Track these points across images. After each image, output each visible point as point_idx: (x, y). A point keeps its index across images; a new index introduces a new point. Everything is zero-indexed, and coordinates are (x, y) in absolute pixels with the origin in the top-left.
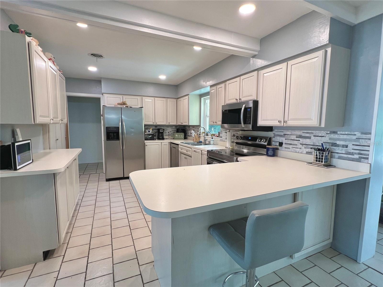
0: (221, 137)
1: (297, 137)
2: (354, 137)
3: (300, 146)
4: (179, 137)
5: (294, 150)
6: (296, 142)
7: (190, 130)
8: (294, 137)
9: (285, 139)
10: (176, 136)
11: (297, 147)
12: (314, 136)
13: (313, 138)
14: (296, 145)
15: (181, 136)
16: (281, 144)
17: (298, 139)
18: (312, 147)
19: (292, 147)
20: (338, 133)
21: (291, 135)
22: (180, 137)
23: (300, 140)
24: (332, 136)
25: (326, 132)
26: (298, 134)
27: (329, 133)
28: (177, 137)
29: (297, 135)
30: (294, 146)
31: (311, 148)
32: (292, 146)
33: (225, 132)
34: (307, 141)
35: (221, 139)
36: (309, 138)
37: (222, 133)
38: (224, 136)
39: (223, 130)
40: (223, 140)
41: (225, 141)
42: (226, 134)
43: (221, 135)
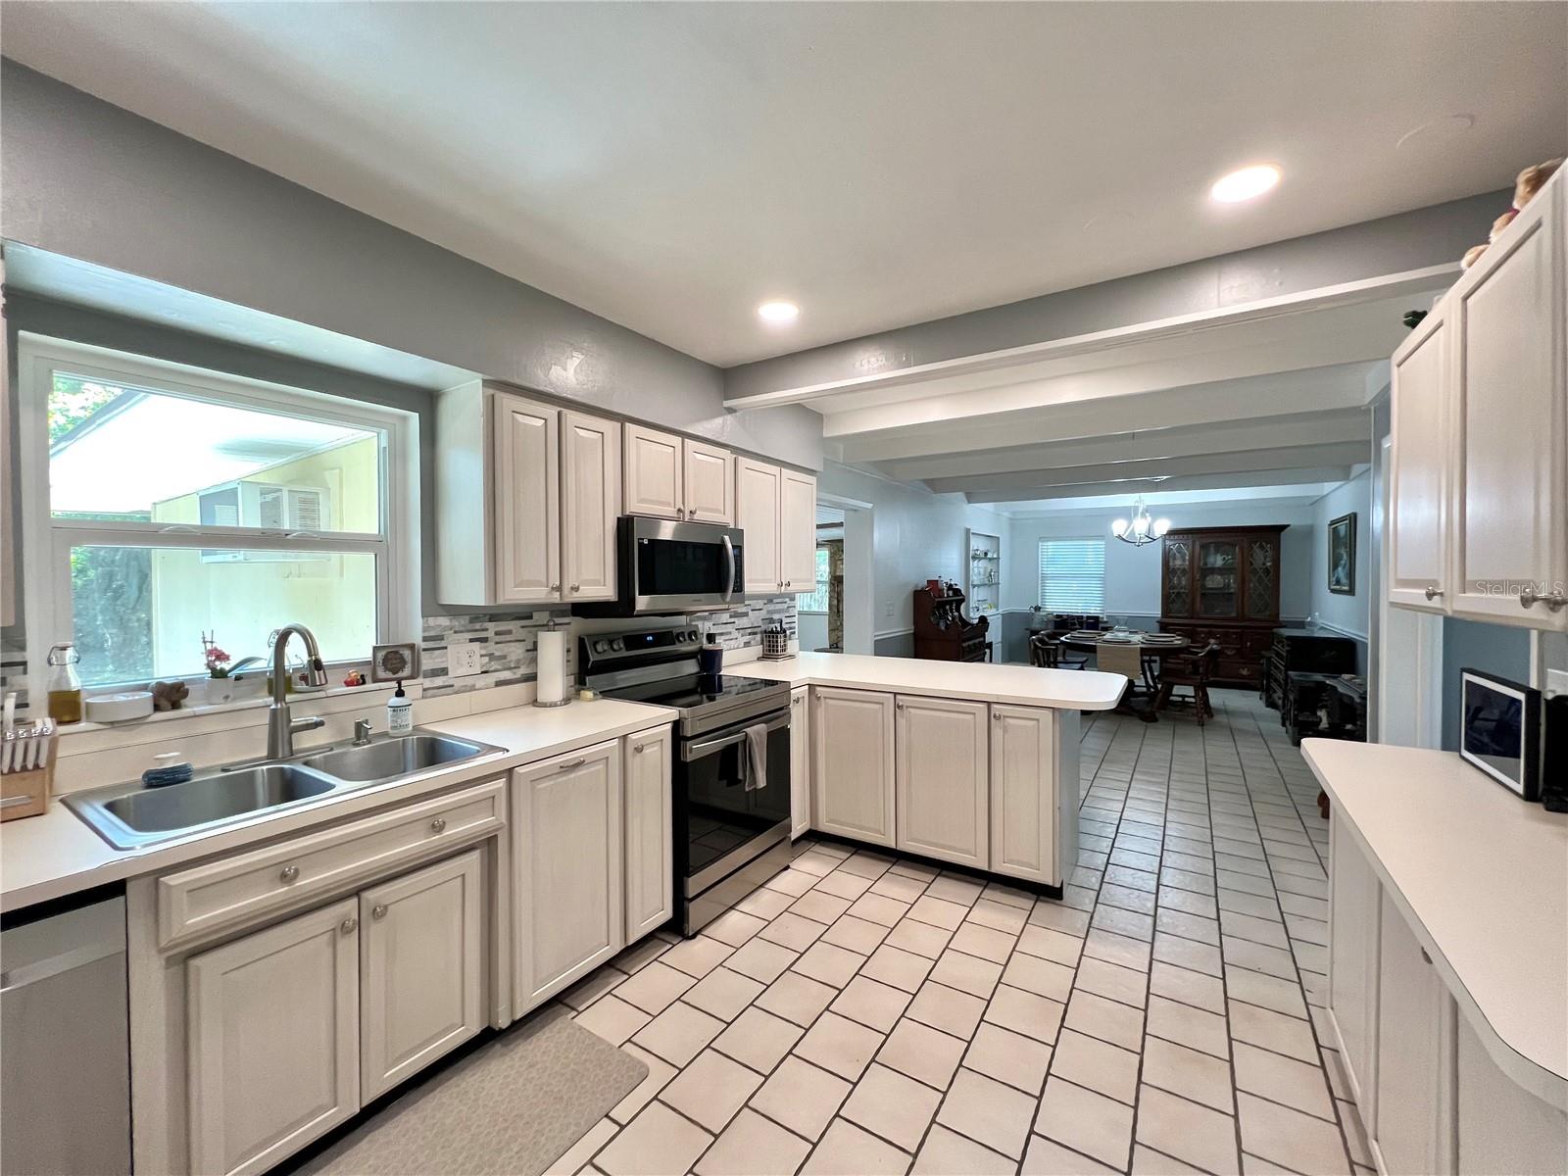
0: (444, 671)
1: (730, 616)
2: (786, 606)
3: (736, 634)
5: (730, 645)
6: (729, 628)
8: (726, 617)
9: (714, 625)
11: (734, 637)
13: (750, 613)
14: (732, 633)
16: (711, 638)
17: (732, 620)
18: (749, 631)
19: (727, 641)
20: (775, 601)
23: (735, 622)
24: (771, 607)
27: (766, 601)
30: (727, 637)
31: (750, 634)
32: (725, 638)
33: (471, 640)
36: (746, 614)
37: (446, 648)
38: (465, 659)
39: (455, 632)
40: (458, 683)
41: (473, 688)
42: (485, 648)
43: (428, 662)
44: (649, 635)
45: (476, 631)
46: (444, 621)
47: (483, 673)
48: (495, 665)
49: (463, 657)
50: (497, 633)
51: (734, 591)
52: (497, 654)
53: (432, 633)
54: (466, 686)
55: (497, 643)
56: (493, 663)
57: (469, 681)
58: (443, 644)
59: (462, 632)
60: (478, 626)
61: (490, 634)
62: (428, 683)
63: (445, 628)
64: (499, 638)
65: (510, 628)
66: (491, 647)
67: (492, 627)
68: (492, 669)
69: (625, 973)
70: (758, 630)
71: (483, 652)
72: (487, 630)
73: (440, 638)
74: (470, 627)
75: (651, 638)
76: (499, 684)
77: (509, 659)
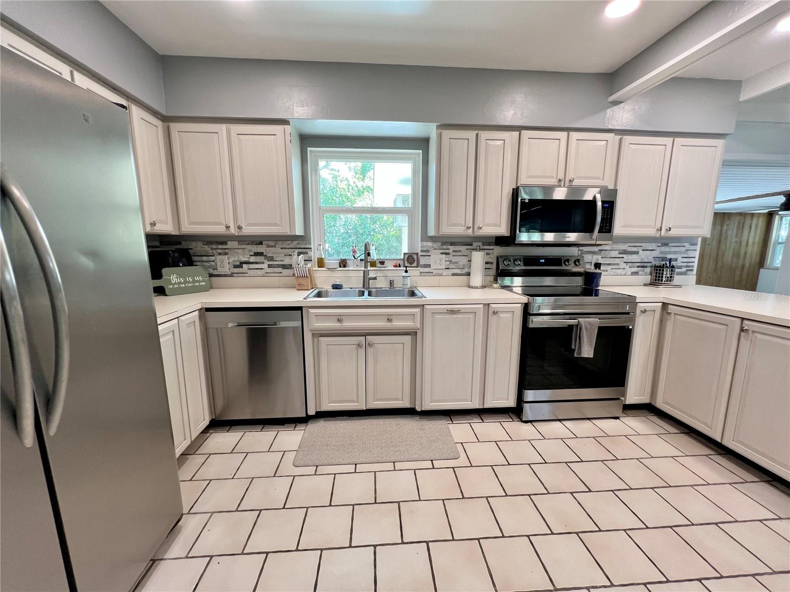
0: (429, 266)
1: (620, 253)
2: (683, 249)
3: (623, 265)
4: (189, 282)
5: (614, 272)
6: (617, 261)
7: (226, 254)
8: (615, 254)
9: (602, 258)
10: (174, 279)
11: (619, 267)
12: (643, 250)
13: (641, 252)
14: (618, 264)
15: (197, 278)
16: (598, 266)
17: (621, 256)
18: (639, 264)
19: (611, 269)
20: (670, 245)
21: (611, 250)
22: (194, 281)
23: (623, 258)
24: (664, 249)
25: (657, 244)
26: (622, 249)
27: (660, 245)
28: (180, 283)
29: (620, 250)
30: (614, 267)
31: (638, 267)
32: (611, 267)
33: (442, 253)
34: (634, 258)
35: (427, 270)
36: (637, 253)
37: (430, 256)
38: (438, 262)
39: (434, 249)
40: (435, 272)
41: (441, 275)
42: (447, 258)
43: (423, 261)
44: (542, 259)
45: (444, 249)
46: (430, 244)
47: (446, 269)
48: (452, 266)
49: (437, 260)
50: (454, 251)
51: (599, 232)
52: (453, 261)
53: (424, 249)
54: (438, 274)
55: (453, 256)
56: (451, 265)
57: (440, 272)
58: (429, 254)
59: (437, 249)
60: (445, 247)
61: (450, 251)
62: (422, 270)
63: (430, 247)
64: (454, 254)
65: (459, 249)
66: (451, 257)
67: (452, 248)
68: (451, 267)
69: (482, 420)
70: (649, 264)
71: (447, 259)
72: (449, 249)
73: (428, 251)
74: (441, 247)
75: (543, 261)
76: (453, 275)
77: (459, 264)
